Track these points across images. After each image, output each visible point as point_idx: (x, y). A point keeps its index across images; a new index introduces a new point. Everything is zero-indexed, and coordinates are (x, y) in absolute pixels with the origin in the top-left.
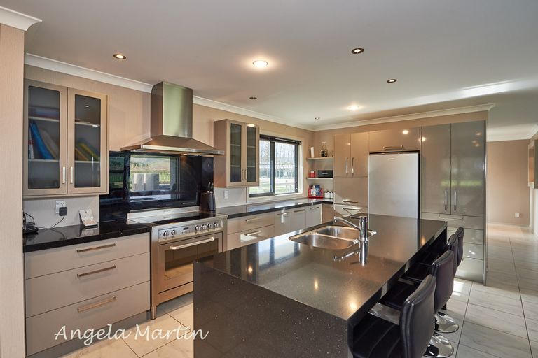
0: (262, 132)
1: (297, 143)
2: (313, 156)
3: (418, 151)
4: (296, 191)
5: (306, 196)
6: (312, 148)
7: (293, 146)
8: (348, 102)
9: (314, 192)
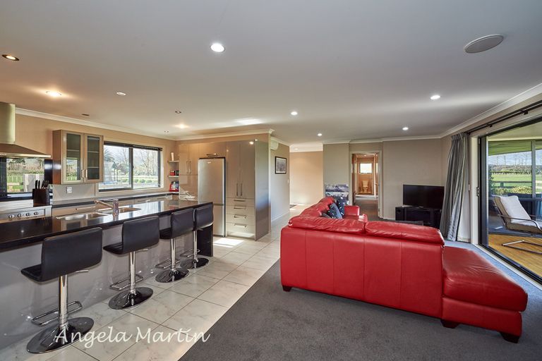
0: (105, 139)
1: (159, 150)
2: (173, 159)
3: (224, 158)
4: (159, 186)
5: (168, 189)
6: (172, 154)
7: (157, 152)
8: (178, 122)
9: (174, 187)
